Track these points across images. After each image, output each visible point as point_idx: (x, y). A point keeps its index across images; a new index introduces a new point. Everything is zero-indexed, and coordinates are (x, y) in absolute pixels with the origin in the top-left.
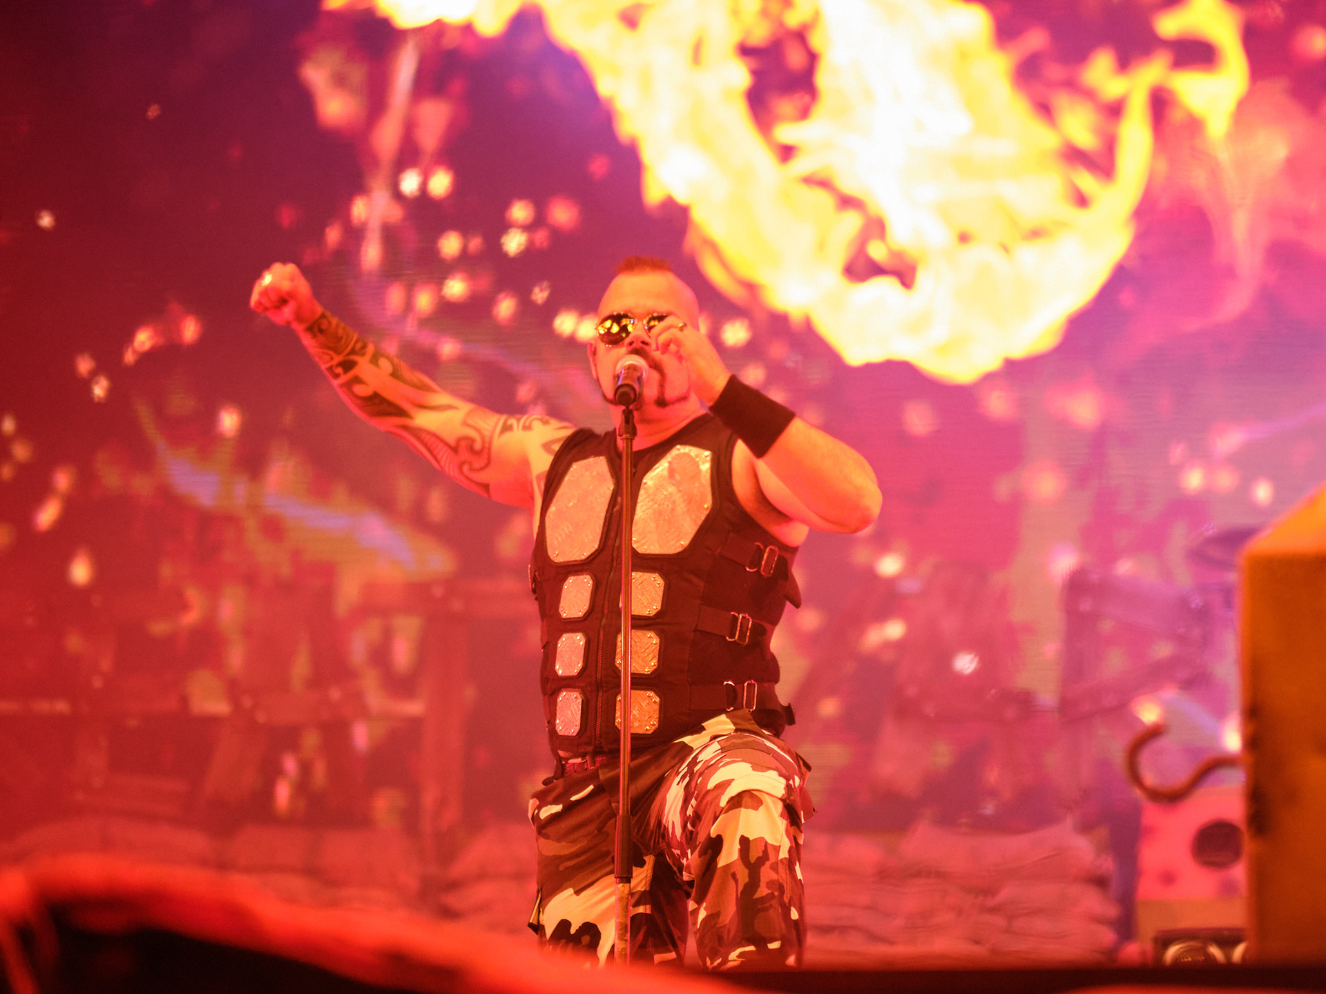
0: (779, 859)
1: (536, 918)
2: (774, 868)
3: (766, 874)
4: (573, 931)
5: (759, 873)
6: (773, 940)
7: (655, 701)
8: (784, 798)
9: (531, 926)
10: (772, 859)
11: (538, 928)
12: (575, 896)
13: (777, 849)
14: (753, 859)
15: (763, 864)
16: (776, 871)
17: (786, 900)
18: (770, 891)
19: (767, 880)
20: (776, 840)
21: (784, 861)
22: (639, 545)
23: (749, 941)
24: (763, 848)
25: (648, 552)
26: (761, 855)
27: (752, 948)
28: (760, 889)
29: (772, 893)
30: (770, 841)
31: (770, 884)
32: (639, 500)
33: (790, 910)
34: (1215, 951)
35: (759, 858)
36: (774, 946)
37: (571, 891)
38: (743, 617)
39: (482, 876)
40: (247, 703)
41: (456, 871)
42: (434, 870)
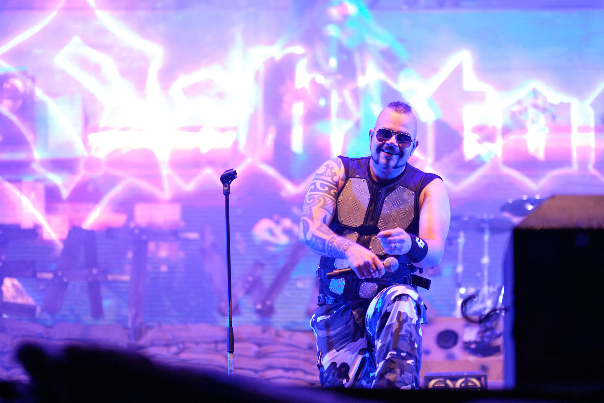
1: (319, 363)
4: (338, 366)
5: (403, 326)
6: (403, 352)
9: (317, 365)
10: (409, 322)
11: (320, 366)
12: (337, 352)
13: (412, 319)
14: (401, 320)
15: (405, 323)
17: (413, 339)
18: (406, 334)
19: (406, 329)
20: (412, 316)
23: (394, 349)
24: (406, 317)
26: (404, 319)
27: (395, 353)
29: (407, 335)
30: (409, 315)
33: (414, 344)
34: (449, 382)
35: (403, 320)
36: (403, 354)
37: (335, 350)
39: (152, 345)
40: (60, 273)
41: (142, 342)
42: (133, 342)
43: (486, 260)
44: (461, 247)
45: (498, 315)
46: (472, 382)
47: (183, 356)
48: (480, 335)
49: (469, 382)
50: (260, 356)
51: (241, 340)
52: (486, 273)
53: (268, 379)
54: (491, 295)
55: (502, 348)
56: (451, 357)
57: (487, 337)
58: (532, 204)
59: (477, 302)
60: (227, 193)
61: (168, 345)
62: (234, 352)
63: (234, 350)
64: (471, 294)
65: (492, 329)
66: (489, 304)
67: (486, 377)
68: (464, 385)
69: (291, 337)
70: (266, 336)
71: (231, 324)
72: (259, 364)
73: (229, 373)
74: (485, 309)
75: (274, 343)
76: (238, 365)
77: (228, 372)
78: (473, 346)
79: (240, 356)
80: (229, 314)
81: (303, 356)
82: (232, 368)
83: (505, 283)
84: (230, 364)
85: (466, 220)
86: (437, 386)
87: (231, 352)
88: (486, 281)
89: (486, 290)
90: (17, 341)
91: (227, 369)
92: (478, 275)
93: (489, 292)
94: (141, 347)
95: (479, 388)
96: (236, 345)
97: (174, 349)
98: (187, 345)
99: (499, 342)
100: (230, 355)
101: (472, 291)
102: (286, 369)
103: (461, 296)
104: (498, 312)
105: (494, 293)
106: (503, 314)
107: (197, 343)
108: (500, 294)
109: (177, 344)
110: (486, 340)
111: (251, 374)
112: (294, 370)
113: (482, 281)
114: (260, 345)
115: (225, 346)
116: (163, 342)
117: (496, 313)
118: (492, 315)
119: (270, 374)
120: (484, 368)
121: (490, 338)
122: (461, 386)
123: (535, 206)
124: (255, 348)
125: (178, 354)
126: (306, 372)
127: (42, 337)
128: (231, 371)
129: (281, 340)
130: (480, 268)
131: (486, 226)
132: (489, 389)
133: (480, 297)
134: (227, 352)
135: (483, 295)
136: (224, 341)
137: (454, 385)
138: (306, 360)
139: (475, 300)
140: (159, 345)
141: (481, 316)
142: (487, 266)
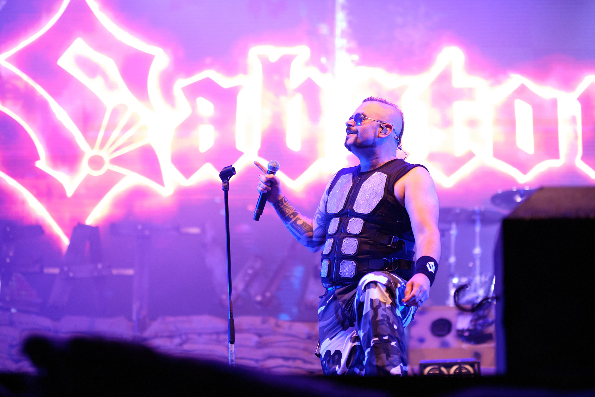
0: (386, 307)
1: (318, 352)
2: (384, 310)
3: (380, 311)
4: (332, 354)
5: (377, 311)
6: (385, 336)
7: (354, 265)
8: (386, 284)
9: (316, 354)
10: (383, 307)
11: (319, 355)
12: (330, 340)
14: (375, 306)
15: (379, 308)
16: (385, 311)
17: (391, 322)
19: (381, 314)
21: (389, 308)
22: (356, 209)
23: (376, 336)
24: (379, 302)
25: (359, 212)
26: (378, 304)
27: (377, 339)
28: (378, 317)
29: (384, 319)
30: (382, 300)
31: (383, 315)
32: (359, 192)
33: (393, 325)
34: (443, 369)
35: (377, 306)
36: (386, 338)
37: (328, 339)
38: (394, 237)
39: (156, 336)
40: (66, 269)
41: (147, 334)
42: (138, 334)
43: (477, 251)
44: (453, 239)
45: (490, 304)
46: (466, 369)
47: (187, 347)
48: (473, 323)
49: (463, 368)
50: (260, 346)
51: (241, 331)
52: (478, 263)
53: (268, 369)
54: (482, 284)
55: (494, 336)
56: (445, 345)
57: (480, 325)
58: (521, 196)
59: (469, 291)
60: (226, 189)
61: (171, 337)
62: (235, 343)
63: (235, 341)
64: (464, 284)
65: (484, 317)
66: (481, 293)
67: (479, 364)
68: (458, 372)
69: (290, 328)
70: (266, 326)
71: (231, 315)
72: (259, 354)
73: (230, 363)
74: (477, 298)
75: (274, 333)
76: (239, 355)
77: (229, 361)
78: (466, 334)
79: (241, 346)
80: (230, 306)
81: (302, 345)
82: (233, 358)
83: (496, 273)
84: (231, 354)
85: (458, 212)
86: (432, 372)
87: (232, 341)
88: (478, 271)
89: (478, 279)
90: (25, 334)
91: (229, 359)
92: (471, 265)
93: (481, 281)
94: (145, 339)
95: (473, 374)
96: (237, 336)
97: (177, 341)
98: (190, 336)
99: (491, 329)
100: (231, 345)
101: (464, 280)
102: (286, 359)
103: (454, 285)
104: (490, 300)
105: (486, 282)
106: (495, 303)
107: (200, 334)
108: (491, 283)
109: (180, 335)
110: (479, 328)
111: (252, 364)
112: (294, 359)
113: (475, 270)
114: (260, 335)
115: (226, 337)
116: (166, 334)
117: (489, 302)
118: (484, 304)
119: (270, 363)
120: (477, 355)
121: (483, 325)
122: (455, 372)
123: (524, 198)
124: (255, 339)
125: (181, 345)
126: (305, 361)
127: (49, 330)
128: (232, 361)
129: (280, 330)
130: (472, 258)
131: (477, 218)
132: (482, 375)
133: (473, 286)
134: (229, 342)
135: (476, 284)
136: (225, 333)
137: (448, 371)
138: (305, 350)
139: (468, 289)
140: (162, 337)
141: (474, 304)
142: (478, 256)
